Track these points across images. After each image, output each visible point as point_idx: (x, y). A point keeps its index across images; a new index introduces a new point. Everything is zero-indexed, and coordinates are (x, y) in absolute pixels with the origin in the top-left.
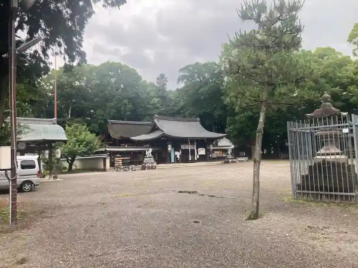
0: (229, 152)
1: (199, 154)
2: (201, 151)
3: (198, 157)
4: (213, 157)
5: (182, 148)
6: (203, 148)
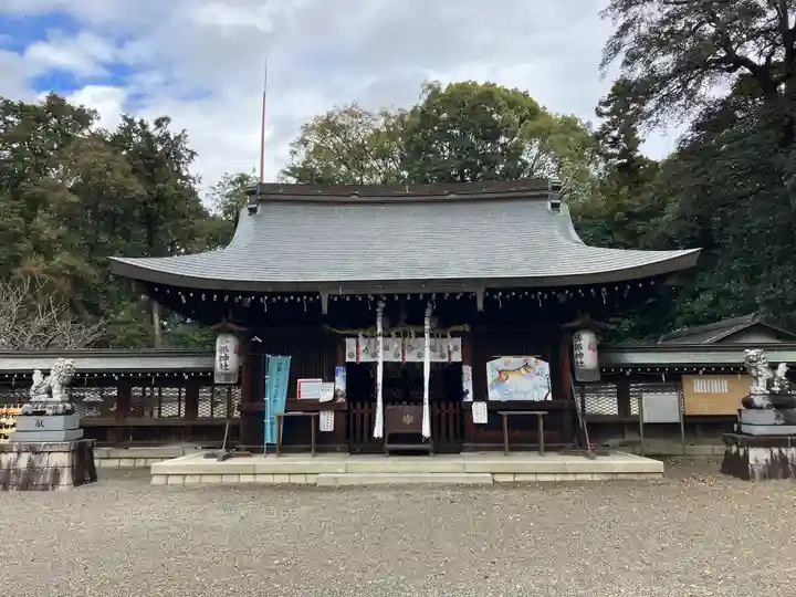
0: (758, 390)
1: (493, 395)
2: (513, 377)
3: (480, 414)
4: (646, 420)
5: (348, 360)
6: (532, 360)
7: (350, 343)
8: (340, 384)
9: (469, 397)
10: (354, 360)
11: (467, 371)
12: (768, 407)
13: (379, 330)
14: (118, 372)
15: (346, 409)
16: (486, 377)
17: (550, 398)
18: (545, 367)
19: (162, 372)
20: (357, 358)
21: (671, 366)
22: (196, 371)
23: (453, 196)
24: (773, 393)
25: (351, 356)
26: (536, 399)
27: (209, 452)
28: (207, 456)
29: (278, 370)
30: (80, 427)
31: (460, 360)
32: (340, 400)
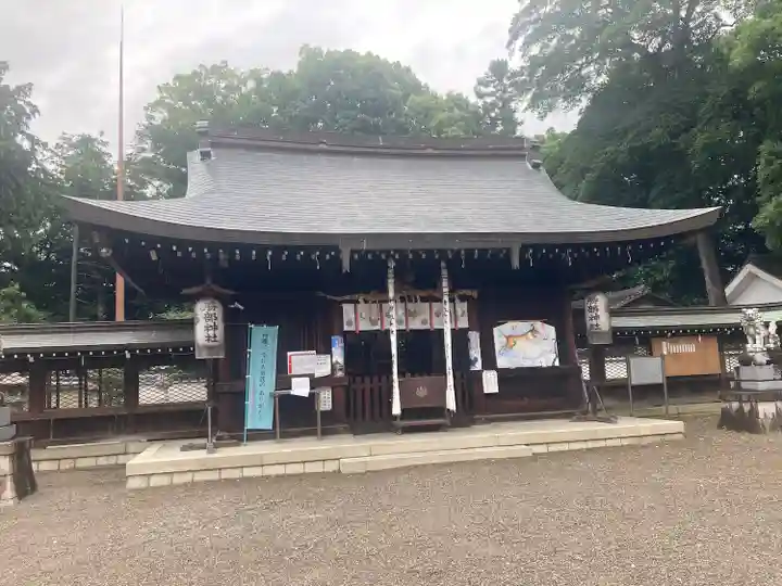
0: (756, 347)
1: (502, 362)
2: (521, 344)
3: (490, 384)
4: (634, 382)
5: (346, 328)
6: (538, 325)
7: (348, 309)
8: (338, 355)
9: (478, 366)
10: (352, 328)
11: (474, 337)
12: (768, 363)
13: (391, 294)
14: (35, 352)
15: (346, 383)
16: (493, 344)
17: (557, 363)
18: (551, 331)
19: (97, 350)
20: (357, 327)
21: (645, 329)
22: (143, 348)
23: (430, 151)
24: (769, 350)
25: (349, 324)
26: (544, 365)
27: (186, 442)
28: (184, 449)
29: (263, 342)
30: (12, 423)
31: (467, 326)
32: (340, 374)
